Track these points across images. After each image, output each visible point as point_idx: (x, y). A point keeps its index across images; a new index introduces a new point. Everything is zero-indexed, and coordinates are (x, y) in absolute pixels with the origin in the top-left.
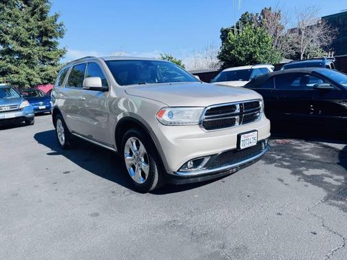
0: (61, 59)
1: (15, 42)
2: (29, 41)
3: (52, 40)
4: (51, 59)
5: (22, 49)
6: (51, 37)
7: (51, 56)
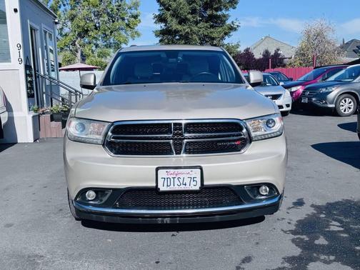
0: (226, 37)
1: (174, 20)
2: (189, 16)
3: (219, 13)
4: (213, 39)
5: (179, 27)
6: (217, 10)
7: (215, 35)
